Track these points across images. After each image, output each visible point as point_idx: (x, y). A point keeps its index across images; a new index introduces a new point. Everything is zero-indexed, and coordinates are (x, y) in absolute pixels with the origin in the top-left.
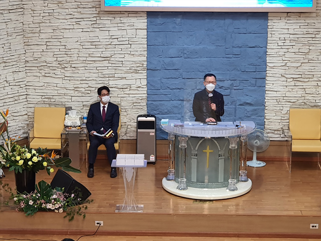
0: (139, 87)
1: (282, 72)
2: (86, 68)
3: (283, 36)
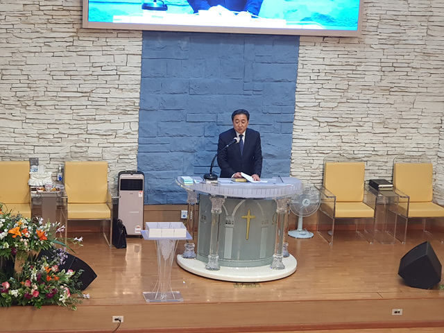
0: (128, 133)
1: (314, 114)
2: (57, 107)
3: (316, 68)
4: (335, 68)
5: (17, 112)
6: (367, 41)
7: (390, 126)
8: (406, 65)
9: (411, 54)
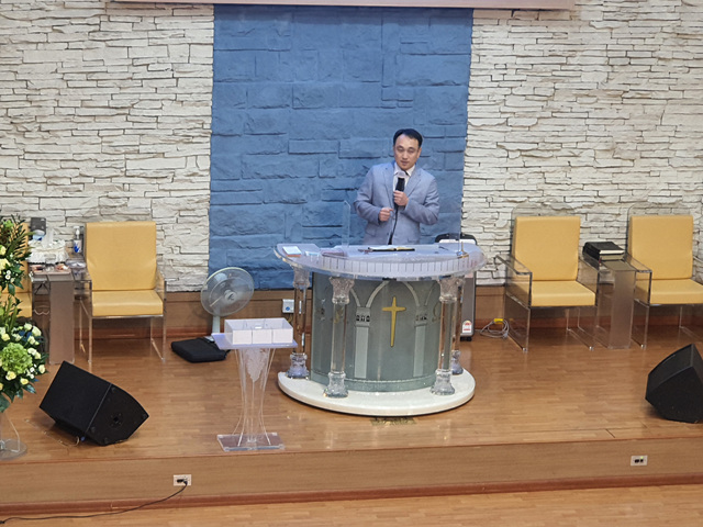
0: (194, 174)
1: (499, 137)
2: (75, 133)
3: (502, 61)
4: (532, 61)
5: (9, 142)
6: (585, 15)
7: (624, 155)
8: (649, 54)
9: (656, 36)
